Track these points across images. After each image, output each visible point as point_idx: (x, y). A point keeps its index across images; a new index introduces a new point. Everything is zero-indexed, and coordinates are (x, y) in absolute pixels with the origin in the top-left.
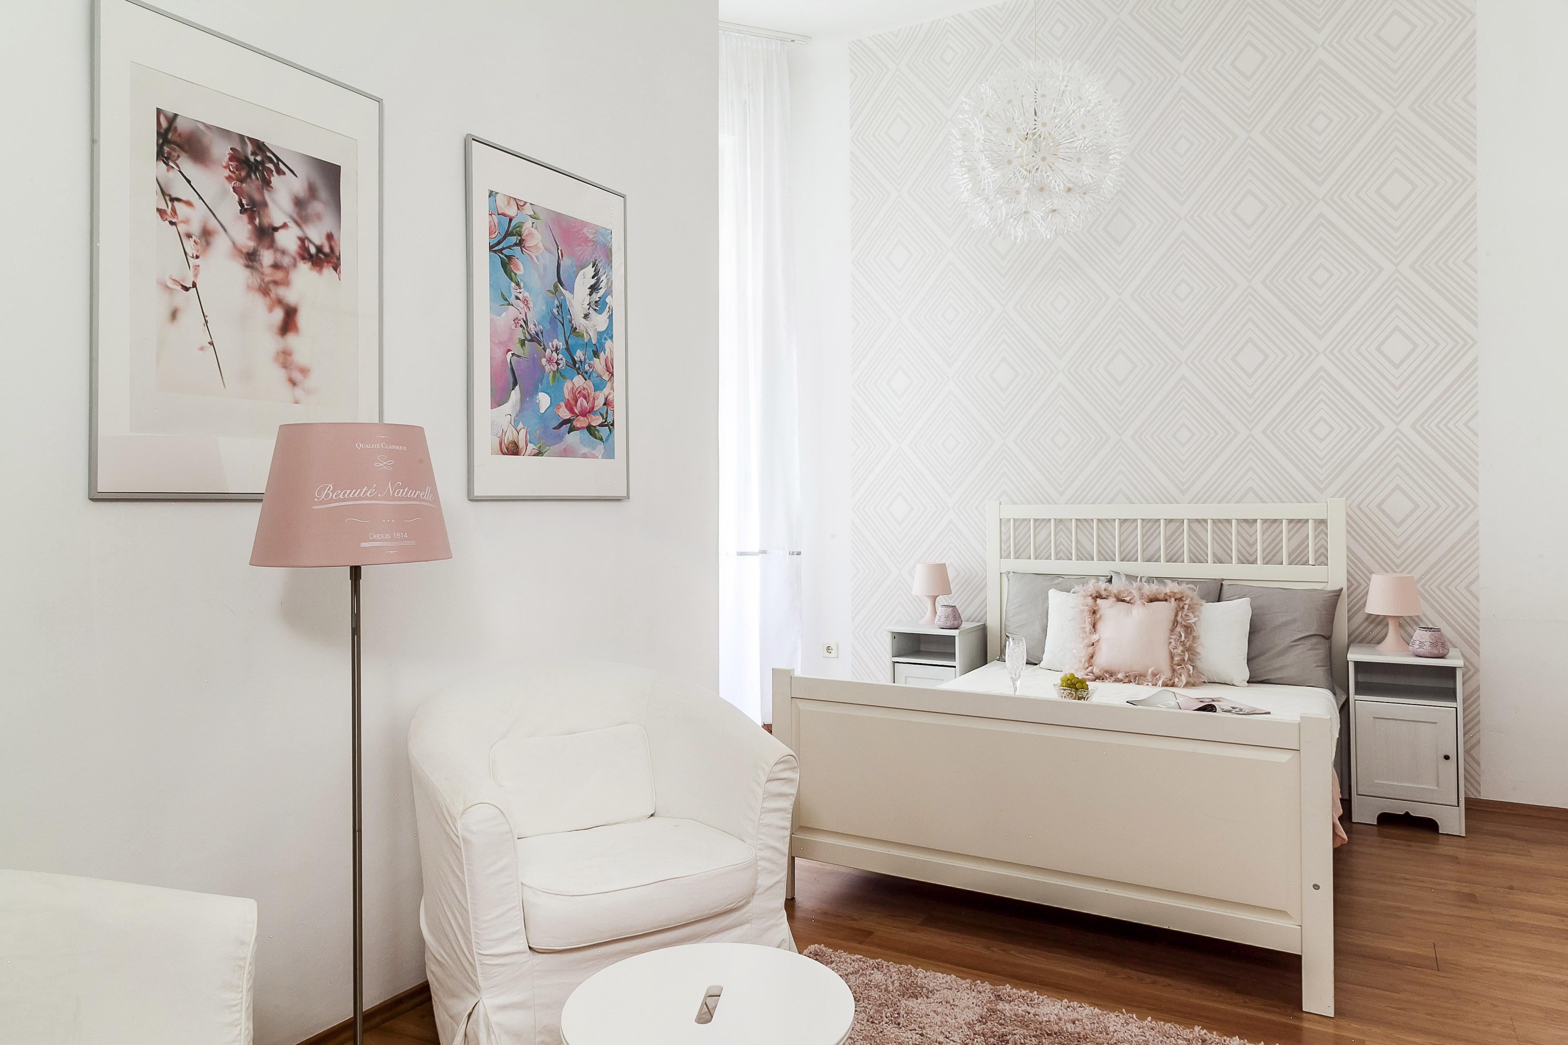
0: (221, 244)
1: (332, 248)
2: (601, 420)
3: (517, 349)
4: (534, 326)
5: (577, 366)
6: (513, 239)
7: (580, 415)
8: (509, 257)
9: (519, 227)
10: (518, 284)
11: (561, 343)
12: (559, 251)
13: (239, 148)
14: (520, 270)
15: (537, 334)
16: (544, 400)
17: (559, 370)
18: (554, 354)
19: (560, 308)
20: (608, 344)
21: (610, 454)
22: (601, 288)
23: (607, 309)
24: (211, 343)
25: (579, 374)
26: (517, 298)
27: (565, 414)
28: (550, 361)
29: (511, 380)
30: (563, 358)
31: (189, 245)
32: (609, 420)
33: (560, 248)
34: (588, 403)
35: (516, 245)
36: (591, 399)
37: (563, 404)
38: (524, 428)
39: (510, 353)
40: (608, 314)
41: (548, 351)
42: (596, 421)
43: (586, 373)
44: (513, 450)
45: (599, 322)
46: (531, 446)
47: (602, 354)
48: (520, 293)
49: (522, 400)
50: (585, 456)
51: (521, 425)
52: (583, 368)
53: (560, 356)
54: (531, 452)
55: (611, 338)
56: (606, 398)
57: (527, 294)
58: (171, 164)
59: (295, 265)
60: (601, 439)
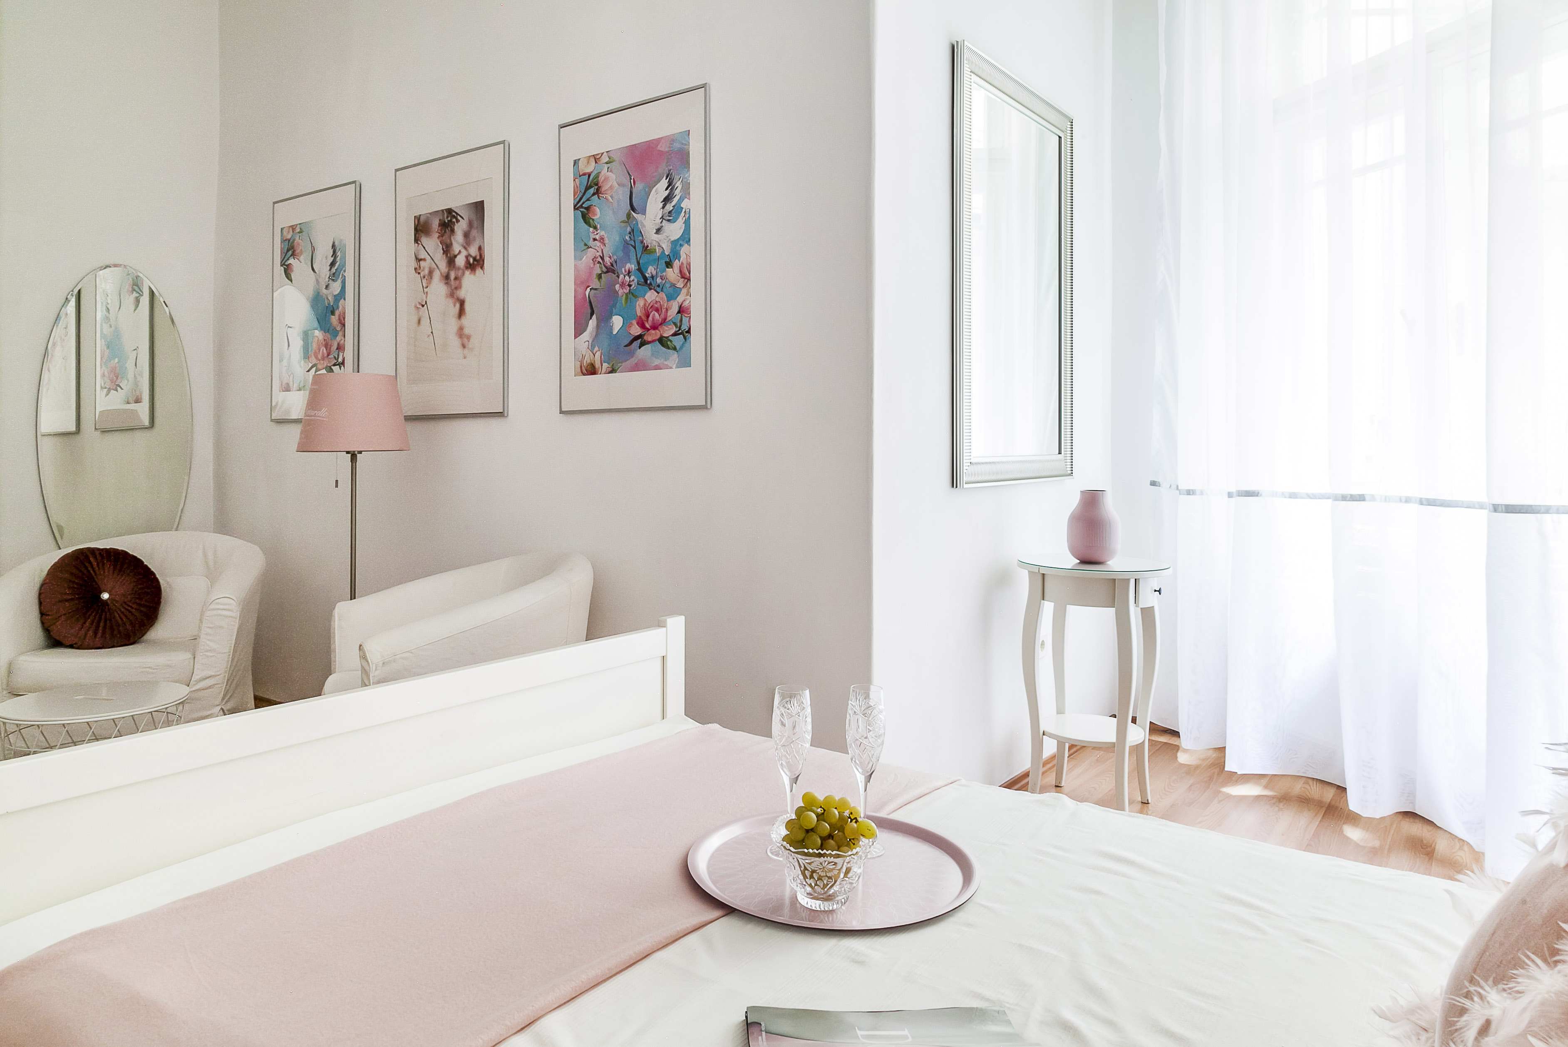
0: (437, 275)
1: (481, 255)
2: (674, 329)
3: (595, 284)
4: (609, 259)
5: (648, 282)
6: (592, 191)
7: (651, 329)
8: (588, 208)
9: (596, 178)
10: (595, 228)
11: (633, 266)
12: (632, 181)
13: (441, 218)
14: (597, 215)
15: (612, 265)
16: (617, 322)
17: (631, 291)
18: (627, 277)
19: (632, 234)
20: (683, 251)
21: (685, 362)
22: (676, 195)
23: (683, 214)
24: (432, 332)
25: (650, 289)
26: (595, 240)
27: (636, 330)
28: (622, 285)
29: (589, 311)
30: (634, 279)
31: (424, 281)
32: (685, 327)
33: (632, 178)
34: (660, 315)
35: (594, 194)
36: (664, 311)
37: (634, 322)
38: (599, 351)
39: (589, 289)
40: (684, 218)
41: (621, 276)
42: (668, 331)
43: (659, 286)
44: (591, 370)
45: (674, 230)
46: (605, 365)
47: (676, 264)
48: (597, 234)
49: (598, 327)
50: (657, 368)
51: (596, 349)
52: (655, 282)
53: (632, 278)
54: (606, 371)
55: (688, 242)
56: (681, 306)
57: (603, 233)
58: (419, 242)
59: (463, 274)
60: (675, 349)
